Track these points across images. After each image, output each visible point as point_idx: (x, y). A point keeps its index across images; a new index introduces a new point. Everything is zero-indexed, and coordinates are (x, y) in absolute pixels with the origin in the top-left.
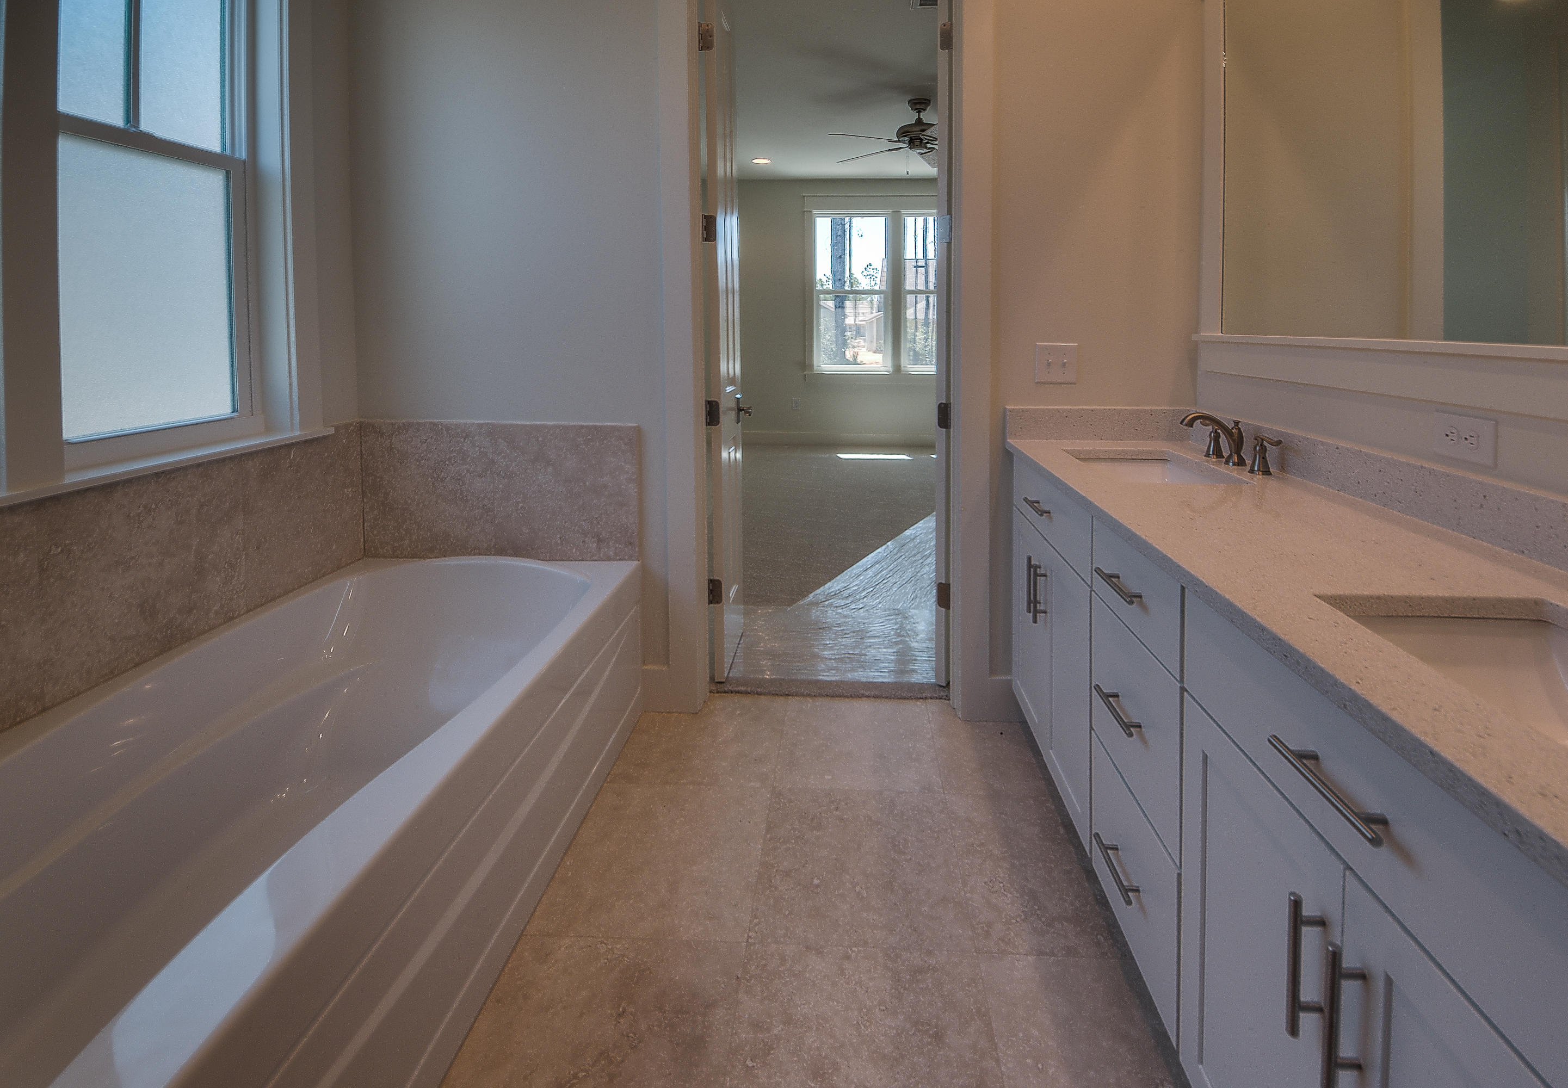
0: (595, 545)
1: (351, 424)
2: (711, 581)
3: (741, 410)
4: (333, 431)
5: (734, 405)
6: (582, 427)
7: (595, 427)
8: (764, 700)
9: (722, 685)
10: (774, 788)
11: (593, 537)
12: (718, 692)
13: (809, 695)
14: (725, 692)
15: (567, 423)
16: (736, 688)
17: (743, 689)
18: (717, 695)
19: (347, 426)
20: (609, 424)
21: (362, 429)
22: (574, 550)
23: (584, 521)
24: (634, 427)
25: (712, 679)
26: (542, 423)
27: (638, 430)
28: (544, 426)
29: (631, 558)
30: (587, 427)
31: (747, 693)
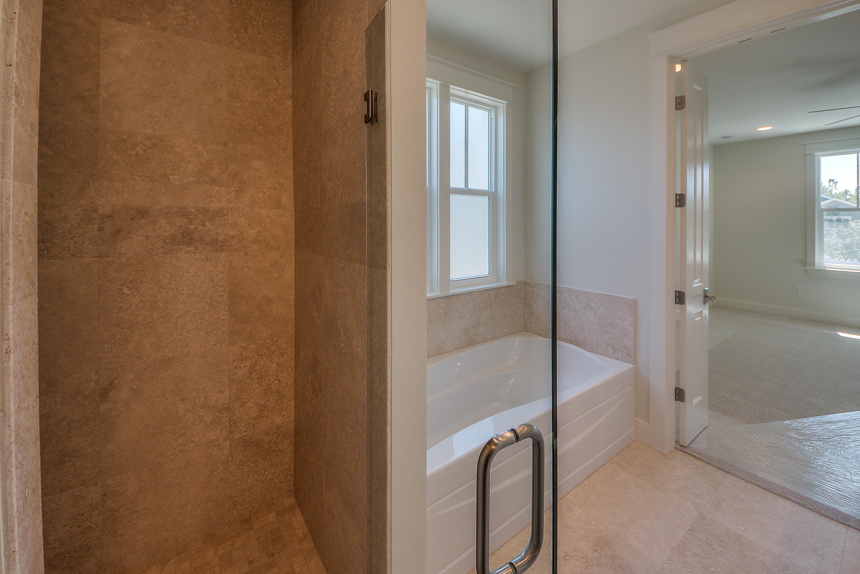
0: (612, 351)
1: (521, 281)
2: (676, 389)
3: (706, 297)
4: (515, 283)
5: (701, 293)
6: (607, 295)
7: (613, 296)
8: (710, 468)
9: (684, 448)
10: (701, 514)
11: (611, 347)
12: (680, 450)
13: (744, 479)
14: (685, 452)
15: (601, 293)
16: (693, 453)
17: (697, 455)
18: (680, 451)
19: (520, 282)
20: (621, 296)
21: (525, 283)
22: (602, 351)
23: (607, 338)
24: (633, 299)
25: (677, 442)
26: (590, 291)
27: (635, 301)
28: (591, 292)
29: (629, 362)
30: (609, 295)
31: (699, 459)
